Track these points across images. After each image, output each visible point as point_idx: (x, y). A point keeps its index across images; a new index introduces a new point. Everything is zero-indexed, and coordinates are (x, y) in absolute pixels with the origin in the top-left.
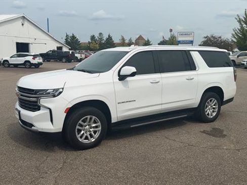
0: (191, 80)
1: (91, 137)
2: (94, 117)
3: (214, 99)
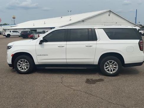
0: (91, 47)
1: (25, 69)
2: (25, 60)
3: (113, 61)
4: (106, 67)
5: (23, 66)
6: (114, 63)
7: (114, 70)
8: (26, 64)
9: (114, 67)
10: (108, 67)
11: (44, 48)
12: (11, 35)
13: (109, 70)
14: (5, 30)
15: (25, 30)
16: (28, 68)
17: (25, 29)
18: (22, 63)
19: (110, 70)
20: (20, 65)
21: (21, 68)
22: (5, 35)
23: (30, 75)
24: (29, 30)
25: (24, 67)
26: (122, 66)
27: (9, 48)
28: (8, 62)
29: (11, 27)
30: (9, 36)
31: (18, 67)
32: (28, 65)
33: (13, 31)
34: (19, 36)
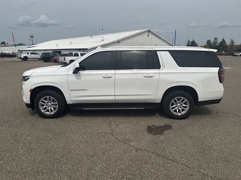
1: (52, 111)
2: (52, 98)
3: (183, 98)
4: (172, 107)
5: (49, 106)
6: (183, 100)
7: (183, 110)
8: (53, 103)
9: (183, 107)
10: (174, 106)
11: (80, 79)
12: (28, 57)
13: (175, 111)
14: (21, 51)
15: (46, 52)
16: (56, 110)
17: (46, 50)
18: (46, 102)
19: (178, 111)
20: (43, 106)
21: (46, 110)
22: (21, 58)
23: (58, 119)
24: (52, 52)
25: (50, 108)
26: (195, 105)
27: (25, 79)
28: (25, 100)
29: (29, 47)
30: (26, 58)
31: (41, 108)
32: (56, 105)
33: (31, 53)
34: (40, 59)
